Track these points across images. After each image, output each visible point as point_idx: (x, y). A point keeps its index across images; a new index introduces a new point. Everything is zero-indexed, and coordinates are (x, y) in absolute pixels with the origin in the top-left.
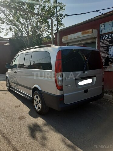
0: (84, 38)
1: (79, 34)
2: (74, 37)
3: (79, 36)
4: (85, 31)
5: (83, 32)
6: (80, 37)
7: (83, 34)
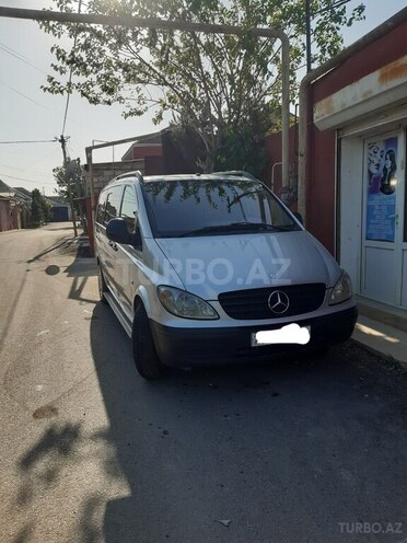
0: (391, 98)
1: (371, 83)
2: (354, 98)
3: (370, 92)
4: (392, 65)
5: (385, 69)
6: (376, 96)
7: (383, 78)
